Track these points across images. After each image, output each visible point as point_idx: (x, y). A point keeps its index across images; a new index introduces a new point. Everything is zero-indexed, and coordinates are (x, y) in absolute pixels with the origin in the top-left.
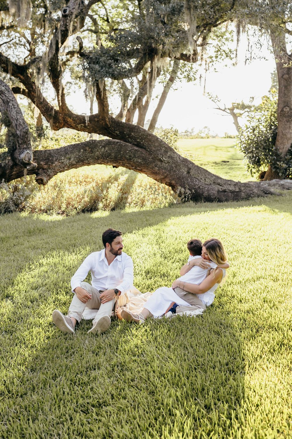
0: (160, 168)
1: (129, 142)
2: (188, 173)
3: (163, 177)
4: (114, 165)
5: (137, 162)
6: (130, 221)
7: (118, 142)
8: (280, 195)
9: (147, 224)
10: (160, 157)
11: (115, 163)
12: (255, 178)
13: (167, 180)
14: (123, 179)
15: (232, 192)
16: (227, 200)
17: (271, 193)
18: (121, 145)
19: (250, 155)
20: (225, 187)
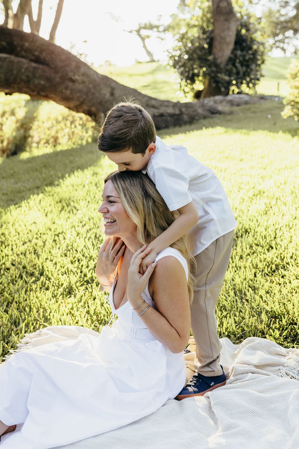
0: (72, 90)
1: (23, 57)
2: (112, 94)
3: (78, 103)
4: (7, 91)
5: (39, 84)
6: (45, 166)
7: (6, 58)
8: (231, 113)
9: (74, 168)
10: (71, 75)
11: (7, 88)
12: (189, 98)
13: (85, 107)
14: (21, 113)
15: (172, 115)
16: (167, 127)
17: (220, 113)
18: (12, 62)
19: (182, 69)
20: (162, 110)
